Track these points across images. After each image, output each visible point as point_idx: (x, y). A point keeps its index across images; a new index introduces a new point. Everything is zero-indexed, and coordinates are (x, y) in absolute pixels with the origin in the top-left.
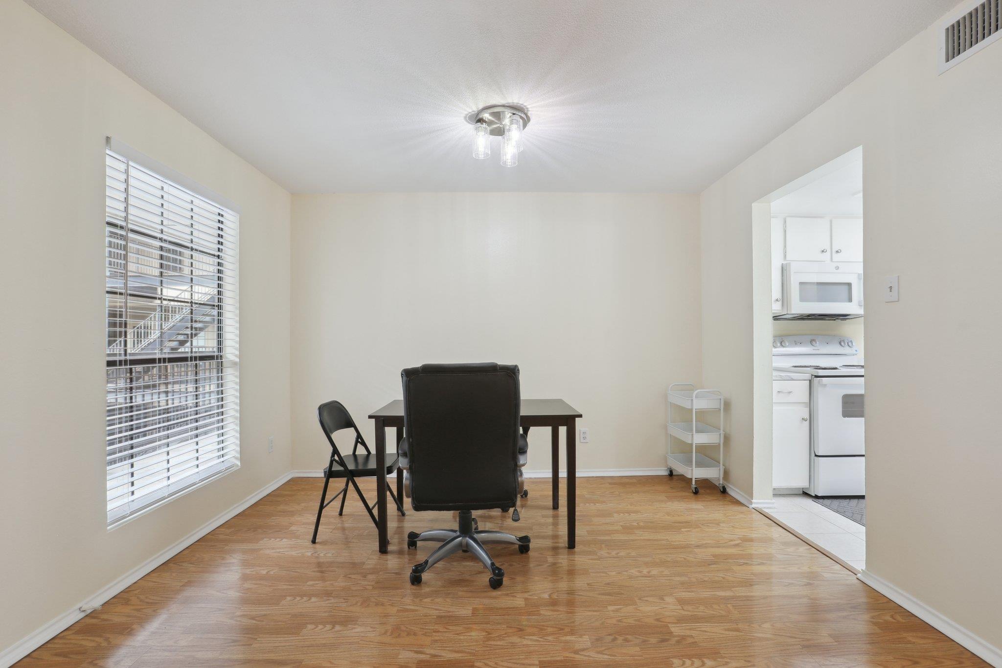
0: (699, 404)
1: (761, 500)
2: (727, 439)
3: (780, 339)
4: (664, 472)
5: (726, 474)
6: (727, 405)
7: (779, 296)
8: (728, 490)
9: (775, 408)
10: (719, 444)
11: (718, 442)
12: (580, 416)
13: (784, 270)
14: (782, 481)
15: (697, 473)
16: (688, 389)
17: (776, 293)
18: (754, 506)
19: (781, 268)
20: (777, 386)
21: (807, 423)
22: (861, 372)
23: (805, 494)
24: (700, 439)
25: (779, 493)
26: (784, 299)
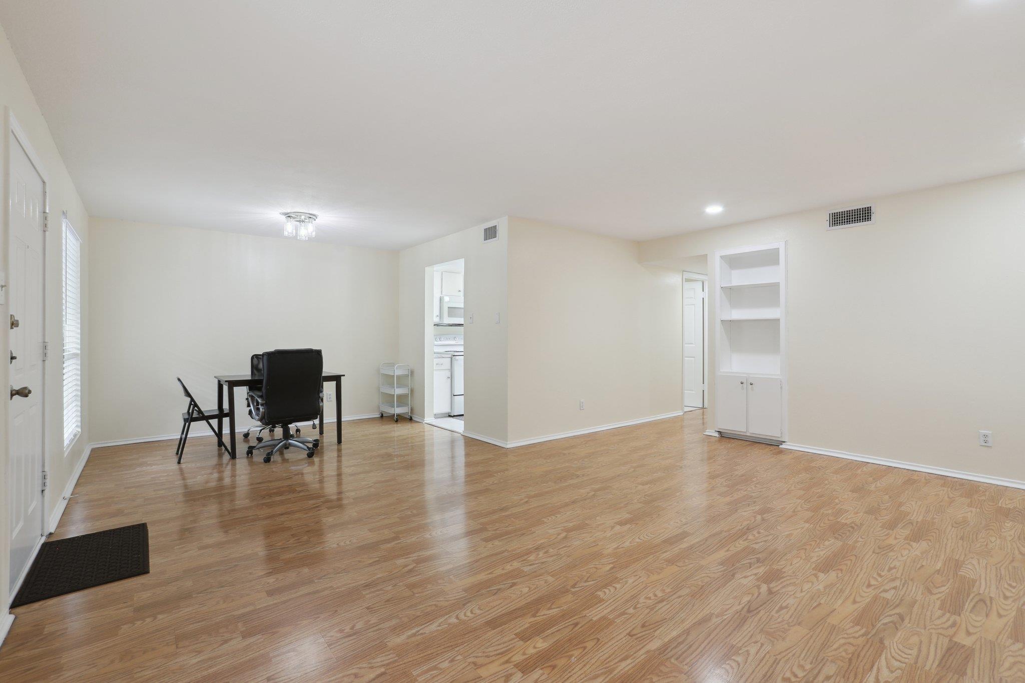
0: (398, 372)
1: (428, 419)
2: (412, 391)
3: (438, 337)
4: (378, 415)
5: (412, 410)
6: (412, 373)
7: (438, 313)
8: (413, 418)
9: (435, 372)
10: (408, 394)
11: (408, 393)
12: (344, 375)
13: (441, 299)
14: (437, 410)
15: (398, 411)
16: (392, 365)
17: (436, 312)
18: (425, 422)
19: (439, 300)
20: (436, 361)
21: (449, 380)
22: (462, 354)
23: (450, 416)
24: (398, 391)
25: (437, 416)
26: (441, 316)
